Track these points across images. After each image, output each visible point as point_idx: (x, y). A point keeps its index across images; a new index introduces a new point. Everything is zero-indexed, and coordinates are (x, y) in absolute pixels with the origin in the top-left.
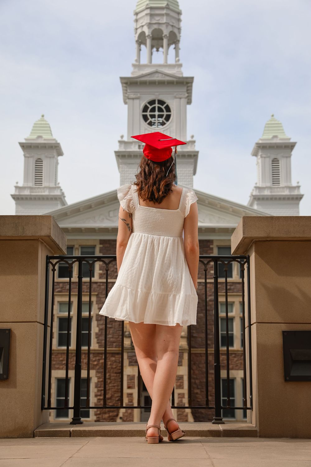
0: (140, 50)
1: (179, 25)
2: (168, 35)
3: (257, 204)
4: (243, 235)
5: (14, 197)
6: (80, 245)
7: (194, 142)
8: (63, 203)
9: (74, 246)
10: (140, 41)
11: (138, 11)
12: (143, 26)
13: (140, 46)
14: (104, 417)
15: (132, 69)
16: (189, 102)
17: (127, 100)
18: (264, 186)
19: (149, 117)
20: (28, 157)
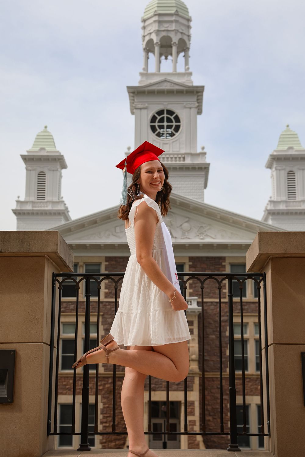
0: (148, 58)
1: (189, 32)
2: (177, 43)
3: (272, 219)
4: (259, 251)
5: (16, 212)
6: (84, 263)
7: (205, 154)
8: (67, 218)
9: (78, 263)
10: (148, 48)
11: (145, 17)
12: (151, 33)
13: (148, 54)
14: (110, 446)
15: (139, 78)
16: (200, 112)
17: (134, 111)
18: (279, 200)
19: (157, 127)
20: (30, 170)
